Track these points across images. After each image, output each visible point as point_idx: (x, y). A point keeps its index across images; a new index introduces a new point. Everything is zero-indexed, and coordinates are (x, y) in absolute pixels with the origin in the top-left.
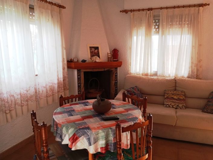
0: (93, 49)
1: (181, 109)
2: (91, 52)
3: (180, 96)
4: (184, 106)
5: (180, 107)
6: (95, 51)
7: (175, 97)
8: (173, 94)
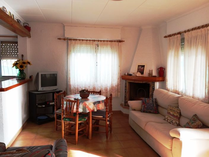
0: (140, 67)
1: (173, 124)
2: (138, 69)
3: (175, 113)
4: (176, 123)
5: (173, 123)
6: (141, 69)
7: (172, 113)
8: (171, 110)
